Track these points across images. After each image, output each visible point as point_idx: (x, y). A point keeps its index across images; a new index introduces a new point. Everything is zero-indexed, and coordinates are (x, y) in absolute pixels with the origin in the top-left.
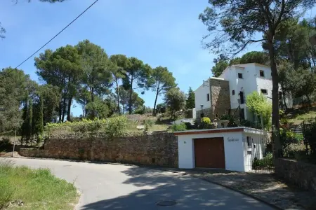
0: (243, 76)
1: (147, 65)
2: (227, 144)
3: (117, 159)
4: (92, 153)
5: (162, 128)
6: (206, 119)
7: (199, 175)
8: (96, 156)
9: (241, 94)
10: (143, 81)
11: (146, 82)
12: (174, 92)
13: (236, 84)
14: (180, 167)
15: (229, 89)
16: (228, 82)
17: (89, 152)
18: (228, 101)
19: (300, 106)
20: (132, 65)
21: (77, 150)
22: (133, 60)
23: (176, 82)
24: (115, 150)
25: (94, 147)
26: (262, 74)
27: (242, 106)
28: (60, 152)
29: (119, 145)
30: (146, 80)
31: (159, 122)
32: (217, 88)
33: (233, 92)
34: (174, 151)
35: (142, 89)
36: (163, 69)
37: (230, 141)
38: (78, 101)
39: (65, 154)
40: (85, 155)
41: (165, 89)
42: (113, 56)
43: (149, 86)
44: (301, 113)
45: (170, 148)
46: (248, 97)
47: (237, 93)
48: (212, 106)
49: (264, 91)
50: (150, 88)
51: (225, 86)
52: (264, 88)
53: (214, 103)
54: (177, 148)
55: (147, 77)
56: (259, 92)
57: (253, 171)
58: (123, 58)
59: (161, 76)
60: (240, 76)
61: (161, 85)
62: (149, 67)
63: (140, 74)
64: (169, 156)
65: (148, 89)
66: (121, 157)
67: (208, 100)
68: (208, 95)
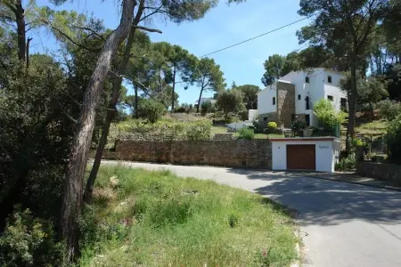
0: (310, 80)
1: (192, 55)
3: (201, 162)
4: (172, 156)
6: (273, 124)
8: (177, 159)
9: (307, 99)
10: (187, 74)
11: (191, 76)
13: (302, 89)
15: (294, 92)
16: (294, 86)
17: (168, 154)
18: (293, 106)
19: (363, 114)
20: (176, 54)
21: (154, 152)
22: (177, 49)
23: (224, 77)
24: (199, 153)
25: (173, 150)
26: (330, 80)
27: (308, 112)
28: (133, 154)
30: (191, 73)
31: (216, 123)
32: (283, 91)
33: (299, 96)
34: (267, 155)
35: (185, 84)
36: (210, 61)
37: (321, 148)
39: (140, 157)
40: (164, 158)
41: (211, 84)
43: (193, 80)
44: (365, 122)
45: (263, 153)
46: (316, 104)
47: (303, 98)
48: (278, 110)
49: (330, 98)
50: (195, 83)
51: (291, 89)
52: (330, 95)
53: (280, 107)
54: (271, 152)
55: (193, 69)
56: (326, 98)
58: (168, 46)
60: (307, 80)
61: (207, 80)
62: (196, 58)
63: (185, 66)
64: (262, 159)
65: (192, 84)
66: (206, 160)
67: (274, 103)
68: (274, 99)
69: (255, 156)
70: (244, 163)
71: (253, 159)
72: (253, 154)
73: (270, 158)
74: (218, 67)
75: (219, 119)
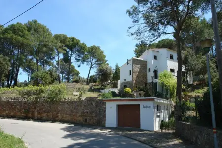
0: (158, 58)
1: (83, 44)
2: (142, 110)
3: (57, 119)
4: (36, 114)
5: (94, 95)
6: (128, 90)
7: (120, 133)
8: (39, 116)
9: (156, 71)
10: (79, 56)
11: (83, 58)
12: (104, 67)
13: (152, 64)
14: (106, 126)
15: (146, 67)
16: (146, 62)
17: (33, 112)
18: (145, 76)
19: (198, 83)
20: (71, 43)
21: (23, 110)
22: (73, 39)
23: (106, 59)
24: (55, 111)
25: (37, 109)
26: (171, 57)
27: (157, 81)
28: (7, 112)
29: (59, 107)
30: (82, 56)
31: (91, 90)
32: (137, 66)
33: (150, 69)
34: (102, 114)
35: (79, 63)
36: (96, 48)
37: (144, 107)
38: (24, 69)
39: (12, 114)
40: (30, 115)
41: (98, 64)
42: (57, 35)
43: (84, 61)
45: (99, 111)
46: (160, 74)
47: (152, 70)
48: (133, 79)
49: (172, 70)
50: (85, 63)
51: (144, 64)
52: (172, 68)
53: (135, 77)
54: (105, 111)
55: (83, 53)
56: (169, 70)
57: (160, 131)
58: (65, 36)
59: (95, 54)
60: (155, 58)
61: (94, 60)
62: (85, 45)
63: (78, 51)
64: (98, 117)
65: (83, 63)
66: (60, 117)
67: (130, 75)
68: (130, 71)
69: (94, 115)
70: (86, 120)
71: (92, 117)
72: (92, 112)
73: (104, 116)
74: (102, 52)
75: (97, 87)
